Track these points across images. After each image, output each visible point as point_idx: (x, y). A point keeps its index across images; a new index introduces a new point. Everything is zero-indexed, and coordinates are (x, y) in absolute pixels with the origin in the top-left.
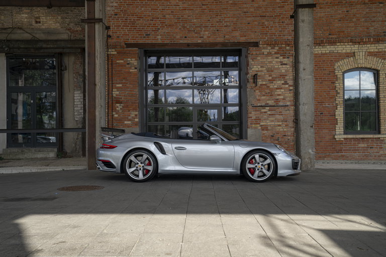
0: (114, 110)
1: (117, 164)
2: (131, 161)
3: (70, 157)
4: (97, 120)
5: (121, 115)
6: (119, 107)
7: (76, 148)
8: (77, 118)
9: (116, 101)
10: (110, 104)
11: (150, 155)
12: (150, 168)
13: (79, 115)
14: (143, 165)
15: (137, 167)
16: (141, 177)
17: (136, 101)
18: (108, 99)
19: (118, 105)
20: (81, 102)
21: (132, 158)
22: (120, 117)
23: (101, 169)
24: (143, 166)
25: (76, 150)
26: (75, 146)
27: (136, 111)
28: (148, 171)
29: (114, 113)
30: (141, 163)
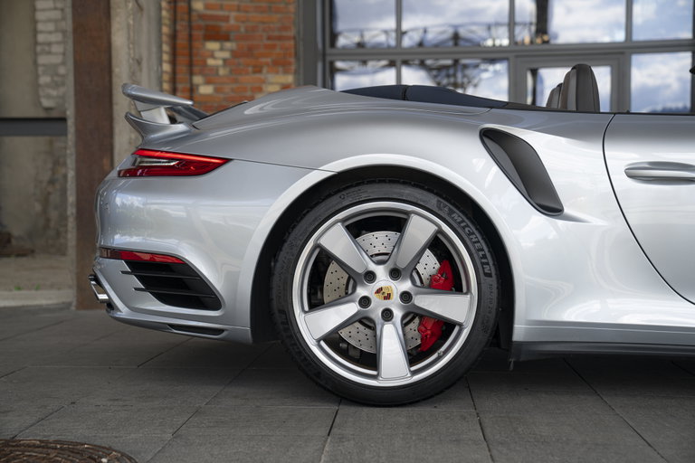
0: (196, 69)
1: (232, 278)
2: (323, 260)
3: (22, 253)
4: (116, 70)
5: (227, 88)
6: (217, 54)
7: (48, 220)
8: (49, 97)
9: (207, 28)
10: (182, 40)
11: (458, 216)
12: (458, 308)
13: (56, 85)
14: (406, 285)
15: (365, 301)
16: (394, 368)
17: (285, 28)
18: (174, 21)
19: (212, 46)
20: (64, 32)
21: (334, 238)
22: (222, 96)
23: (123, 311)
24: (406, 296)
25: (46, 227)
26: (45, 211)
27: (286, 72)
28: (442, 329)
29: (197, 79)
30: (395, 274)
